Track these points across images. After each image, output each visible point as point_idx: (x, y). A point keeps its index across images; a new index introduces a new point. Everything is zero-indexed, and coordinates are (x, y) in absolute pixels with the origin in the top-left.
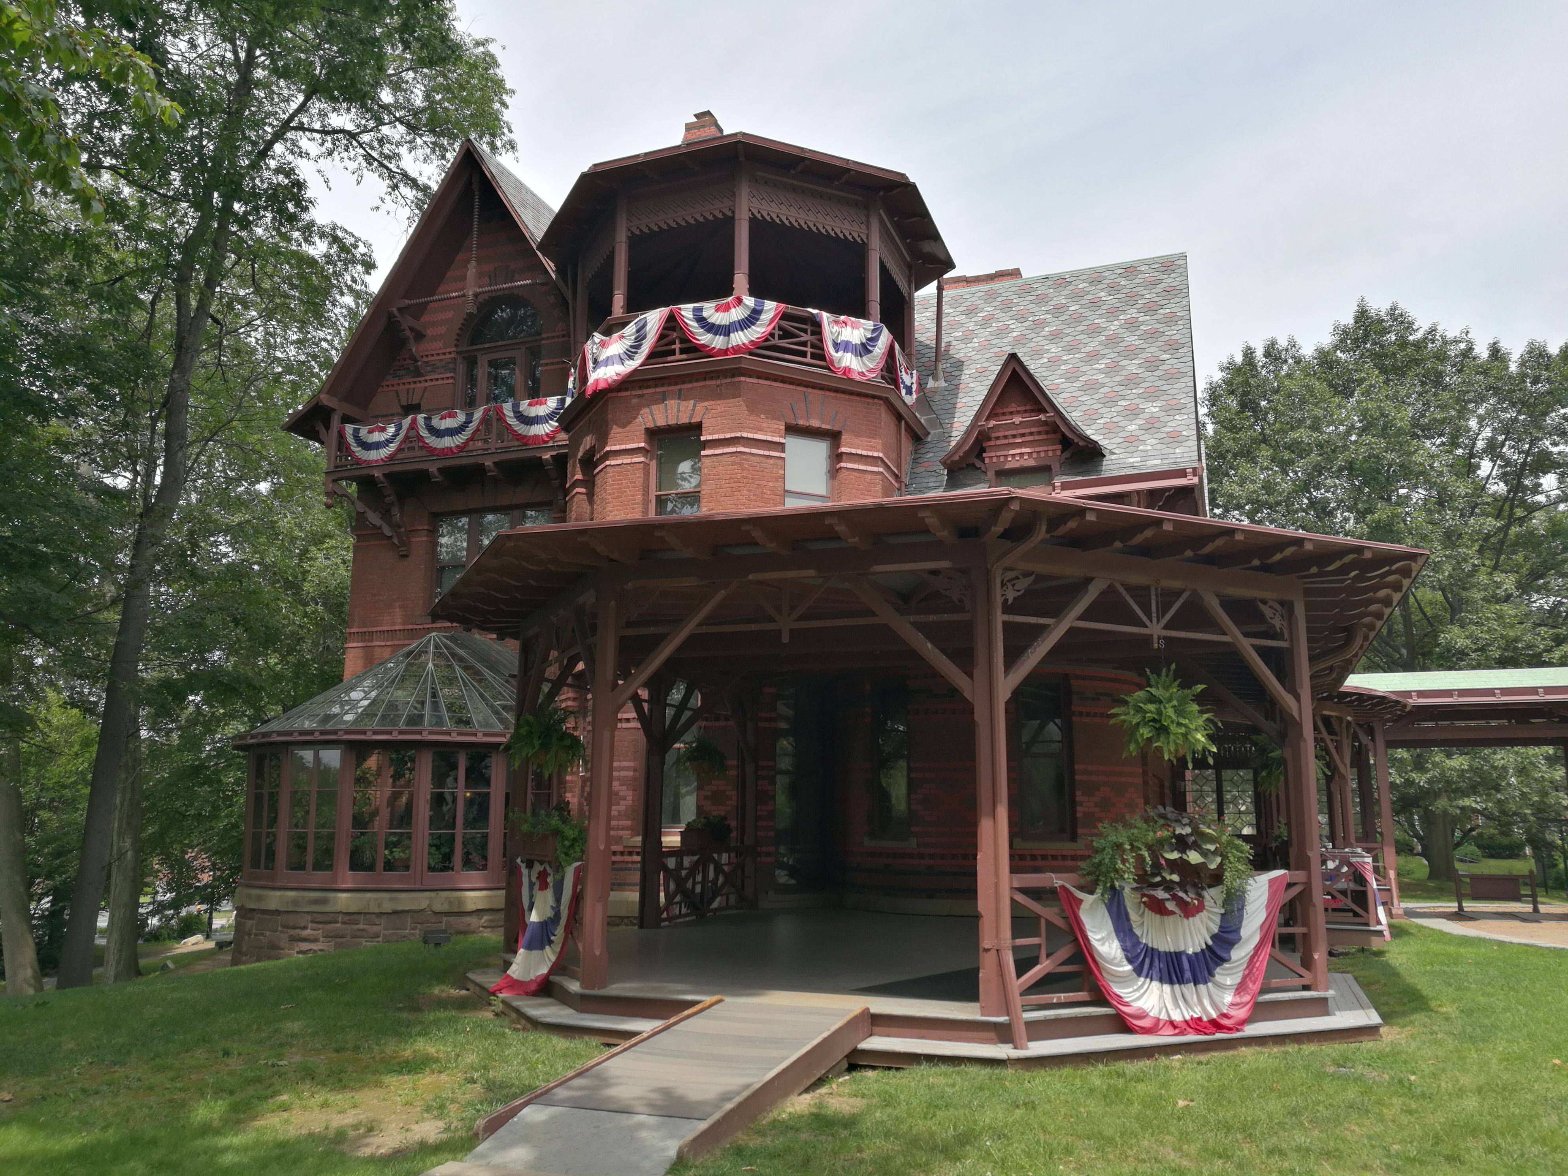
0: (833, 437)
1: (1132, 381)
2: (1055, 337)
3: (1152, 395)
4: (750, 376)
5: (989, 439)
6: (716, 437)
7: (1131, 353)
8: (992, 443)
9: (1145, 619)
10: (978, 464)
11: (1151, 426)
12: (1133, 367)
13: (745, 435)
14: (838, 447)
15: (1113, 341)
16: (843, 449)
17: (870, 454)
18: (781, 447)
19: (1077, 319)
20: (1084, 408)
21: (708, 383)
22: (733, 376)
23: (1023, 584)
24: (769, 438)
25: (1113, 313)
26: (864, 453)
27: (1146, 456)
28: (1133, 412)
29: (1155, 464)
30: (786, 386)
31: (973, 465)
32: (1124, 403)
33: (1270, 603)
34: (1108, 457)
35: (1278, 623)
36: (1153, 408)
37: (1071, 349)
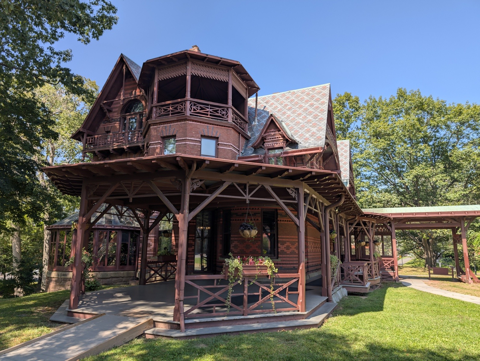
0: (217, 138)
1: (309, 122)
2: (289, 109)
3: (314, 125)
4: (190, 121)
5: (266, 139)
6: (180, 139)
7: (310, 113)
8: (267, 141)
9: (244, 194)
10: (263, 147)
11: (313, 135)
12: (310, 118)
13: (188, 138)
14: (218, 142)
15: (306, 110)
16: (219, 143)
17: (227, 144)
18: (200, 142)
19: (297, 103)
20: (295, 130)
21: (178, 123)
22: (185, 121)
23: (200, 184)
24: (196, 139)
25: (307, 101)
26: (226, 144)
27: (310, 144)
28: (308, 131)
29: (312, 146)
30: (201, 124)
31: (261, 147)
32: (306, 128)
33: (291, 189)
34: (299, 144)
35: (293, 195)
36: (314, 130)
37: (294, 112)
